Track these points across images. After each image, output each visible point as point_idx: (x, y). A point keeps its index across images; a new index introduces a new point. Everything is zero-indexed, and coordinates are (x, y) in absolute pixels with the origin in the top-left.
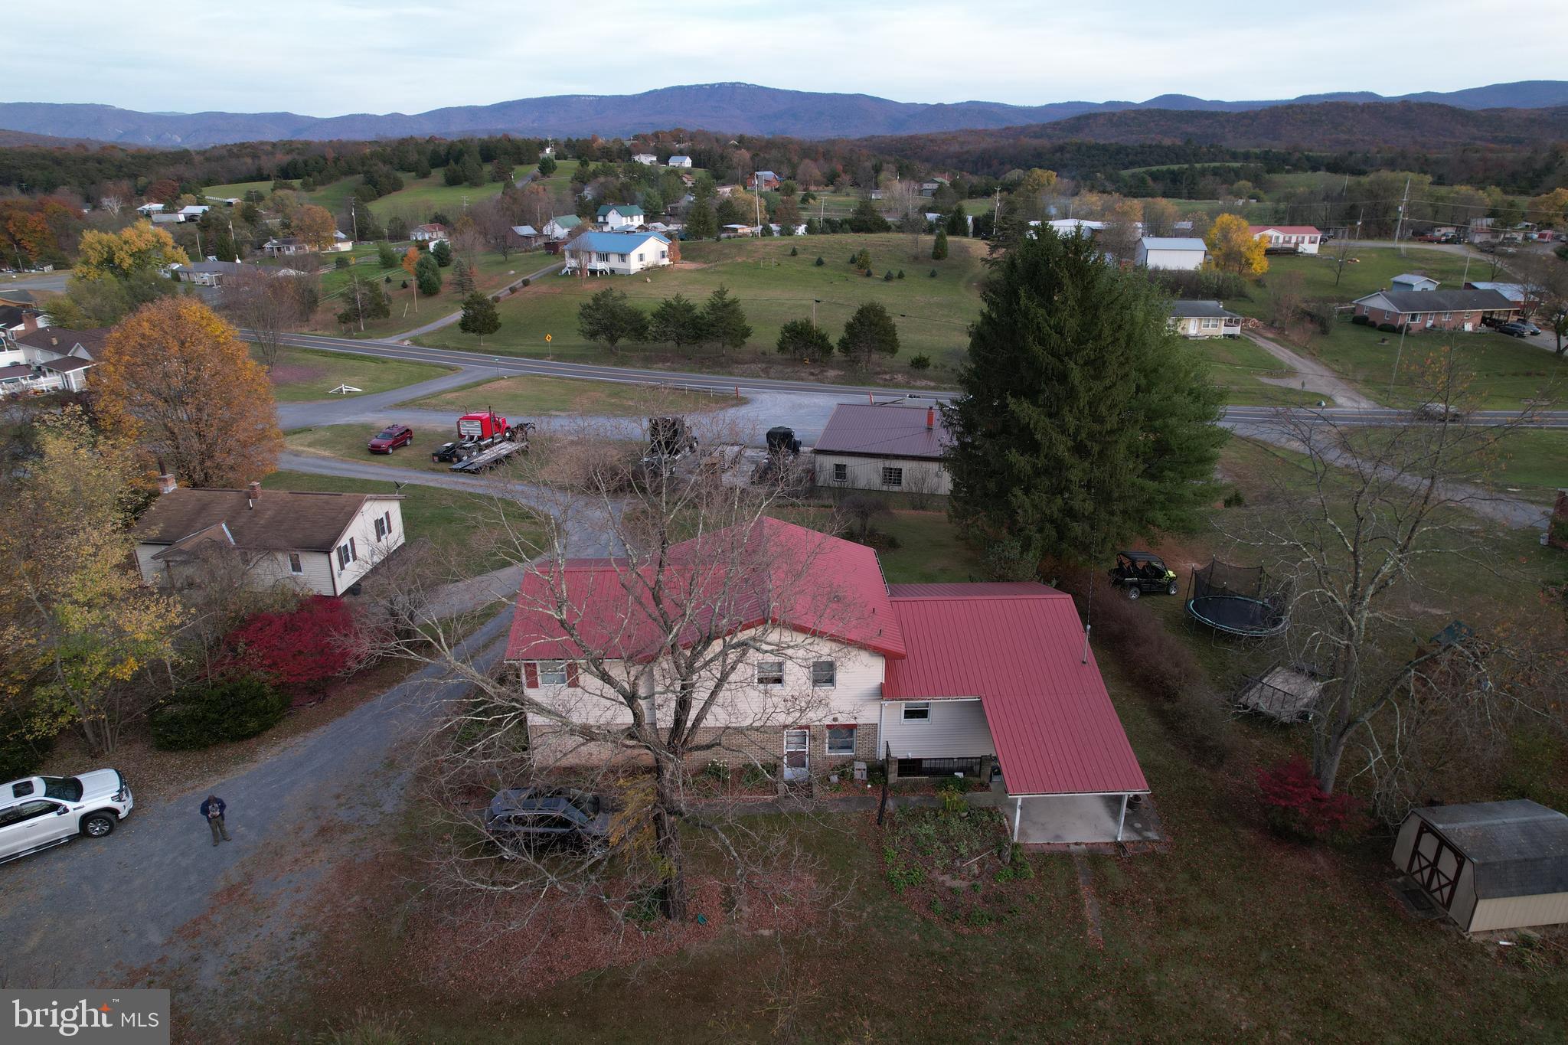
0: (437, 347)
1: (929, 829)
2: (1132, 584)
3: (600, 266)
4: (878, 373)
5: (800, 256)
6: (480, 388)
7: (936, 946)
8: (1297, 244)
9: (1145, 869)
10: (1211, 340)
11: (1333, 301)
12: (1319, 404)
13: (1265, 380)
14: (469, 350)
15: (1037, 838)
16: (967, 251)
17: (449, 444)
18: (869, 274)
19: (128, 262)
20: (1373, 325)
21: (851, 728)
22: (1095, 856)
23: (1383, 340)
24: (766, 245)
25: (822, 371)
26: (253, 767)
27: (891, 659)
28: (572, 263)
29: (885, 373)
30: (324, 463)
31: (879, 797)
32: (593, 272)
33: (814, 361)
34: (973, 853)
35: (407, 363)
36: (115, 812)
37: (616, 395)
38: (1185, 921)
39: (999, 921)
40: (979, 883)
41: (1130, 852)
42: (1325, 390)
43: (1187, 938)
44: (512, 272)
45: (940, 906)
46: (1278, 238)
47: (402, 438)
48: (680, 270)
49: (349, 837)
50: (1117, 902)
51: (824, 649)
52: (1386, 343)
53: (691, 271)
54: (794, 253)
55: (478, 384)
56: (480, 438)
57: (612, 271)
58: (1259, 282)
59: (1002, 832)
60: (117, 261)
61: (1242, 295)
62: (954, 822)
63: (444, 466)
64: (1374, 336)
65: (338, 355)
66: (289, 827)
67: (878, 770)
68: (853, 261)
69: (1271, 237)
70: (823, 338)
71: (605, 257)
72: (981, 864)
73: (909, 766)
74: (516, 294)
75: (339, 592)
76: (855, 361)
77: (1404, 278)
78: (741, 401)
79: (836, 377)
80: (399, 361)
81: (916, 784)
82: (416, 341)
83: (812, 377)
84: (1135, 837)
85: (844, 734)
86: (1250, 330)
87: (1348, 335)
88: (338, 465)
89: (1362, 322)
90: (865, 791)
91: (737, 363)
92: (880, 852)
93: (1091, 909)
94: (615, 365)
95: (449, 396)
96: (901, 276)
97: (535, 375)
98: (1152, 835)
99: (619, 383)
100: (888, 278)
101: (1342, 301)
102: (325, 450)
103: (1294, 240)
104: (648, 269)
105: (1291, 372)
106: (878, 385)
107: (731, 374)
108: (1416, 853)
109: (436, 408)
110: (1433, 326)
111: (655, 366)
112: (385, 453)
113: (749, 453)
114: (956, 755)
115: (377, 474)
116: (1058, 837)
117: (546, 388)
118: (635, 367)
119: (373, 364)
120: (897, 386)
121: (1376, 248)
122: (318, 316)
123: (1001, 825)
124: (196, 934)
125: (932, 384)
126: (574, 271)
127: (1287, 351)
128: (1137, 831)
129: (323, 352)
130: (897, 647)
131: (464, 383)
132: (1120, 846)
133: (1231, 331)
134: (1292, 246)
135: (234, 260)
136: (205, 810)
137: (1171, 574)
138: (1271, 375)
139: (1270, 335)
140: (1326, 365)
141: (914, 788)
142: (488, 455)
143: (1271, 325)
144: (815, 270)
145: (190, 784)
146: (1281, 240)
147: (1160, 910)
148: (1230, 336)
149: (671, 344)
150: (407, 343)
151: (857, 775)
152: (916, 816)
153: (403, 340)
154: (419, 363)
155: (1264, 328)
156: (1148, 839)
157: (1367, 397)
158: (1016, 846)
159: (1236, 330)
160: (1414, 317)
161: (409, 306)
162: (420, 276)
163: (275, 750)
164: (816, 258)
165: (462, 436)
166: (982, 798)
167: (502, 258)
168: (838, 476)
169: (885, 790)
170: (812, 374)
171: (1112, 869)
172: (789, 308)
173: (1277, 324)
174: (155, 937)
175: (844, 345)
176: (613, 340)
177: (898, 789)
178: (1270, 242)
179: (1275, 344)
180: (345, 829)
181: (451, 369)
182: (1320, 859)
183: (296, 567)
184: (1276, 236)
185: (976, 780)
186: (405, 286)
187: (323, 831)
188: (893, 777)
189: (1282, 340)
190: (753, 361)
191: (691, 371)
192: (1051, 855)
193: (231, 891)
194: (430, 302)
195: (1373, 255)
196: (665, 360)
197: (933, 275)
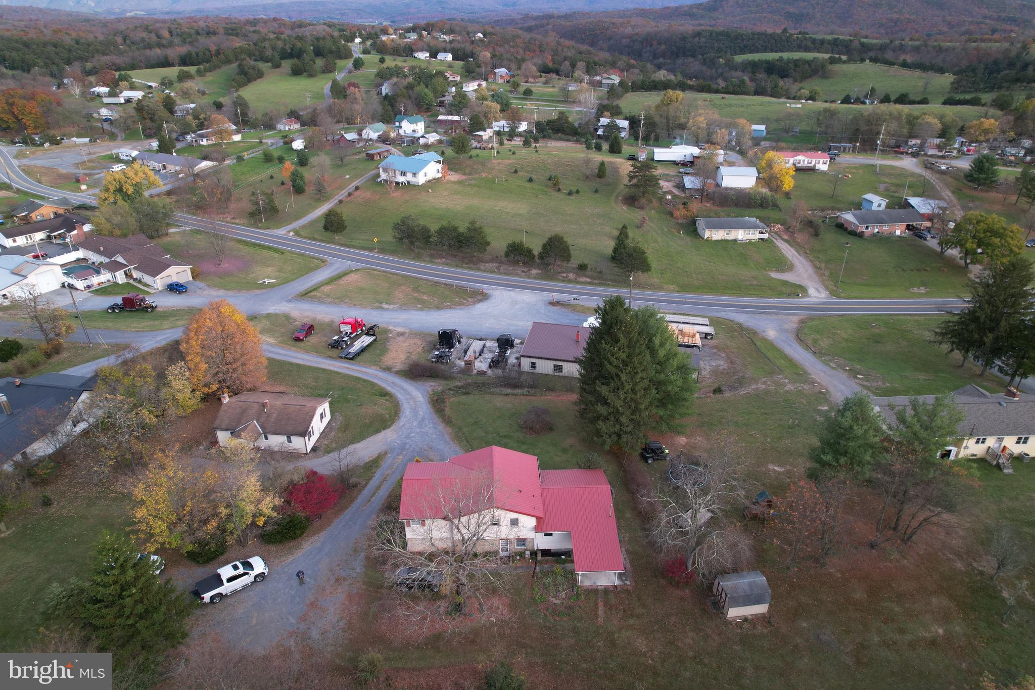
0: (310, 239)
1: (550, 580)
2: (650, 457)
3: (401, 179)
4: (560, 273)
5: (520, 173)
6: (342, 282)
7: (548, 624)
8: (815, 165)
9: (622, 596)
10: (750, 243)
11: (828, 209)
12: (798, 295)
13: (774, 275)
14: (329, 242)
15: (587, 583)
16: (618, 172)
17: (336, 338)
18: (559, 190)
19: (131, 191)
20: (846, 229)
21: (524, 540)
22: (606, 591)
23: (847, 244)
24: (499, 164)
25: (529, 270)
26: (303, 551)
27: (539, 519)
28: (383, 176)
29: (564, 273)
30: (272, 349)
31: (533, 566)
32: (397, 183)
33: (525, 263)
34: (563, 590)
35: (296, 254)
36: (264, 573)
37: (416, 290)
38: (632, 616)
39: (569, 615)
40: (564, 602)
41: (619, 589)
42: (805, 283)
43: (631, 621)
44: (348, 176)
45: (550, 610)
46: (804, 161)
47: (310, 329)
48: (449, 182)
49: (347, 583)
50: (610, 609)
51: (514, 516)
52: (848, 245)
53: (454, 183)
54: (516, 172)
55: (339, 277)
56: (351, 334)
57: (408, 182)
58: (787, 195)
59: (575, 581)
60: (125, 190)
61: (775, 206)
62: (559, 578)
63: (335, 352)
64: (843, 239)
65: (255, 245)
66: (325, 579)
67: (534, 553)
68: (550, 179)
69: (800, 161)
70: (529, 251)
71: (404, 174)
72: (566, 594)
73: (546, 553)
74: (352, 197)
75: (308, 451)
76: (548, 265)
77: (869, 196)
78: (483, 297)
79: (537, 274)
80: (291, 252)
81: (547, 560)
82: (297, 233)
83: (523, 274)
84: (621, 583)
85: (521, 541)
86: (776, 233)
87: (830, 237)
88: (281, 351)
89: (841, 227)
90: (529, 563)
91: (482, 262)
92: (532, 589)
93: (601, 612)
94: (413, 259)
95: (326, 289)
96: (578, 192)
97: (369, 268)
98: (628, 583)
99: (417, 278)
100: (570, 193)
101: (833, 209)
102: (270, 337)
103: (813, 163)
104: (429, 181)
105: (790, 267)
106: (559, 280)
107: (479, 269)
108: (718, 590)
109: (320, 301)
110: (878, 232)
111: (436, 261)
112: (302, 340)
113: (489, 344)
114: (563, 548)
115: (303, 359)
116: (594, 583)
117: (378, 282)
118: (425, 261)
119: (276, 255)
120: (570, 281)
121: (863, 164)
122: (233, 206)
123: (575, 578)
124: (305, 620)
125: (589, 280)
126: (386, 181)
127: (792, 250)
128: (623, 581)
129: (244, 241)
130: (542, 515)
131: (331, 275)
132: (616, 587)
133: (762, 236)
134: (812, 165)
135: (172, 153)
136: (298, 575)
137: (667, 451)
138: (778, 271)
139: (786, 237)
140: (811, 261)
141: (547, 562)
142: (358, 345)
143: (787, 229)
144: (528, 185)
145: (282, 559)
146: (806, 163)
147: (624, 611)
148: (762, 239)
149: (445, 247)
150: (292, 233)
151: (526, 556)
152: (545, 574)
153: (289, 232)
154: (302, 255)
155: (783, 231)
156: (626, 584)
157: (827, 288)
158: (579, 587)
159: (766, 236)
160: (867, 228)
161: (288, 202)
162: (294, 181)
163: (309, 543)
164: (529, 176)
165: (341, 332)
166: (569, 566)
167: (340, 163)
168: (532, 367)
169: (536, 562)
170: (523, 272)
171: (611, 596)
172: (512, 217)
173: (791, 230)
174: (293, 621)
175: (541, 257)
176: (412, 243)
177: (541, 562)
178: (799, 163)
179: (787, 245)
180: (345, 580)
181: (323, 261)
182: (687, 591)
183: (290, 441)
184: (803, 160)
185: (569, 559)
186: (283, 184)
187: (337, 580)
188: (539, 558)
189: (791, 242)
190: (492, 261)
191: (457, 266)
192: (591, 590)
193: (312, 604)
194: (301, 198)
195: (861, 171)
196: (442, 257)
197: (596, 191)
